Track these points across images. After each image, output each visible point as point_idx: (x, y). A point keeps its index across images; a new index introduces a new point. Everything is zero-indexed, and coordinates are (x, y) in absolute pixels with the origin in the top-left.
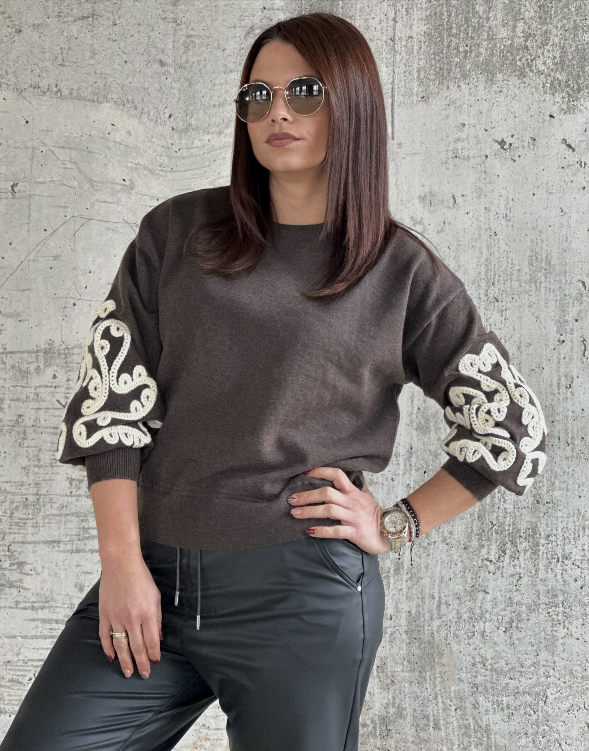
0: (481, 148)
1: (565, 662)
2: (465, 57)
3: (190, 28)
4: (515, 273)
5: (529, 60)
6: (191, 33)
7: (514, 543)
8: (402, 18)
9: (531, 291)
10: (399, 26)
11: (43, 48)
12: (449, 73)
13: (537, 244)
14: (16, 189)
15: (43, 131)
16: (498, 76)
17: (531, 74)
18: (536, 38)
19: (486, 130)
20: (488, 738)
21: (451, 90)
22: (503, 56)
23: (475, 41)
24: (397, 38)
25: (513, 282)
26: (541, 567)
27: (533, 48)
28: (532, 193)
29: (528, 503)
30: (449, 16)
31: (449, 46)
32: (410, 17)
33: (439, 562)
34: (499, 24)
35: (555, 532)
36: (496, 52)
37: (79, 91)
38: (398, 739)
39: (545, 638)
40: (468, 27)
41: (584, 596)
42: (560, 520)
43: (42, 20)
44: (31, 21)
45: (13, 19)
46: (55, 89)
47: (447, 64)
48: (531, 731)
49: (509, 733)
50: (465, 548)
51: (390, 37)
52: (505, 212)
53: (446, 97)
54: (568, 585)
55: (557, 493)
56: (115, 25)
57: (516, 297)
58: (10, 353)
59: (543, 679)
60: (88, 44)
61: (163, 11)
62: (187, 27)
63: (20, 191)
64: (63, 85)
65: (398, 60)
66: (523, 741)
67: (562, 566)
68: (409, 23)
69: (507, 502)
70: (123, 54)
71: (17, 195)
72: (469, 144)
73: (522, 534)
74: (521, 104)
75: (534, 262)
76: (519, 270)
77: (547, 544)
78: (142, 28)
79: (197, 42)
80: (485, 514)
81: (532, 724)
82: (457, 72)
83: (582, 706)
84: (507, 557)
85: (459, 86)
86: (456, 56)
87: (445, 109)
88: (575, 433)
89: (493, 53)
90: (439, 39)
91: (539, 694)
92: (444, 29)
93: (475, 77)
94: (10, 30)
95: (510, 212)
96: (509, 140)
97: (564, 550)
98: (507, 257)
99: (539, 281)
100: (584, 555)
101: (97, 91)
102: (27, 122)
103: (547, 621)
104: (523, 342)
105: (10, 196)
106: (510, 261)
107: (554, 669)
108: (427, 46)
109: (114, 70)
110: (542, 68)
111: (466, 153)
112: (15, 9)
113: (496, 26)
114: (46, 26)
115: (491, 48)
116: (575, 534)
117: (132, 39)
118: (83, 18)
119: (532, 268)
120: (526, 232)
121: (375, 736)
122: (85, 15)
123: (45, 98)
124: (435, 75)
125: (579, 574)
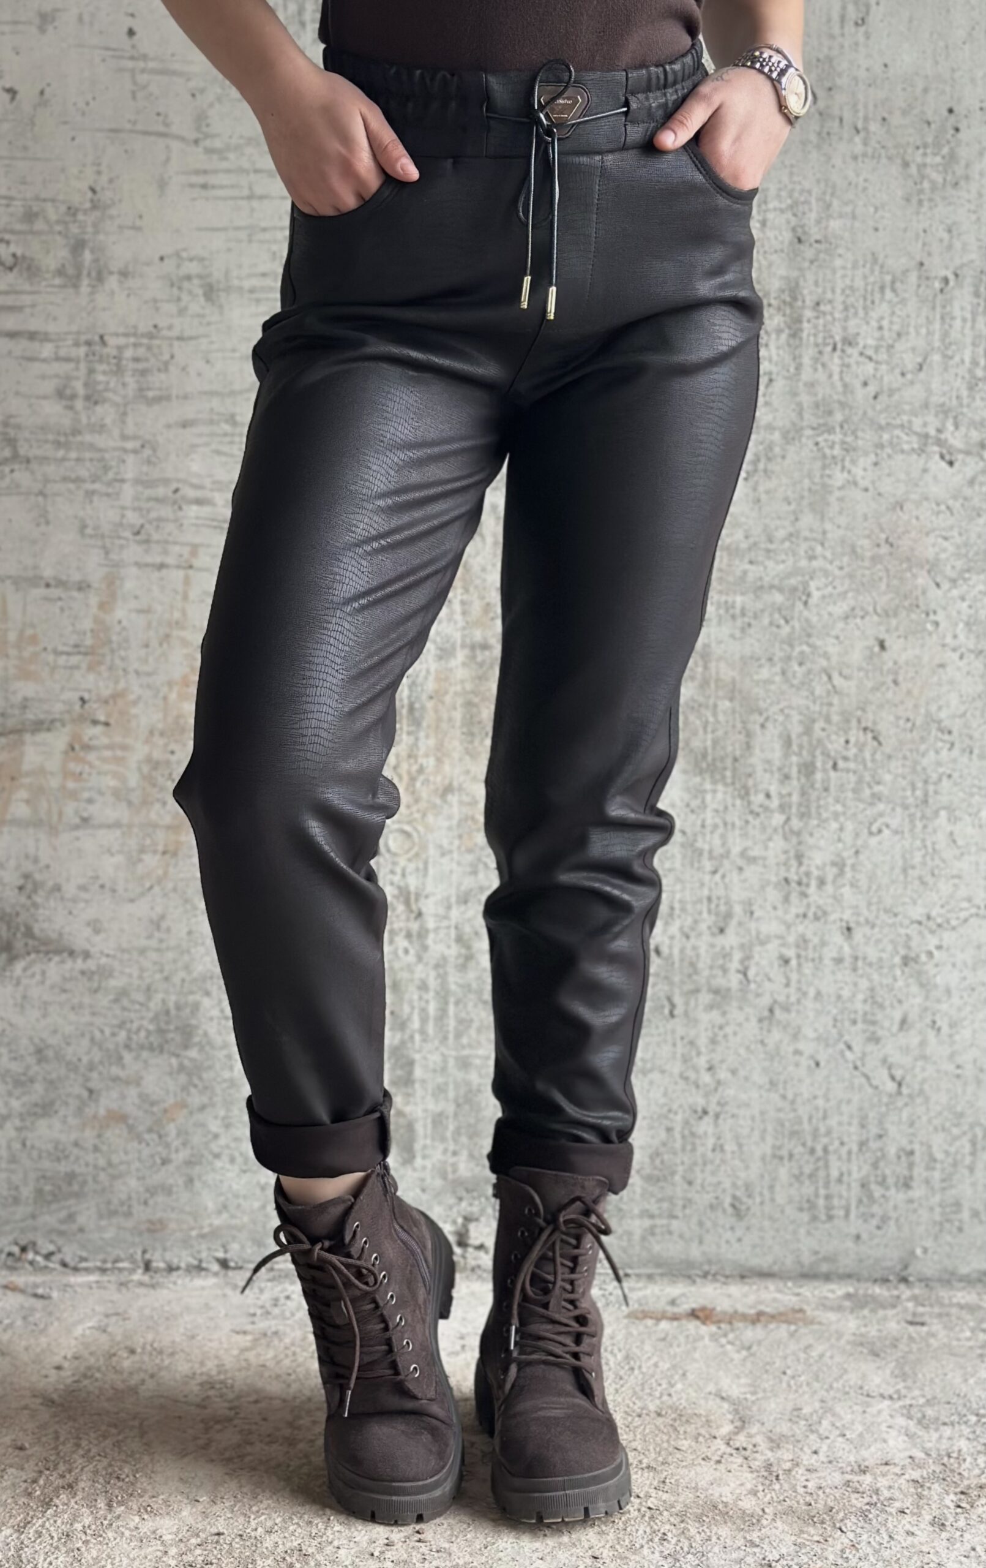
1: (841, 532)
20: (706, 668)
26: (806, 361)
29: (781, 242)
35: (829, 295)
39: (810, 490)
41: (881, 412)
42: (840, 273)
48: (779, 654)
49: (742, 658)
54: (852, 392)
55: (835, 225)
59: (803, 563)
66: (765, 673)
67: (841, 358)
73: (773, 302)
77: (817, 318)
81: (782, 642)
83: (871, 609)
88: (871, 107)
91: (794, 589)
97: (845, 329)
100: (882, 338)
103: (814, 459)
107: (822, 544)
116: (865, 299)
125: (872, 371)
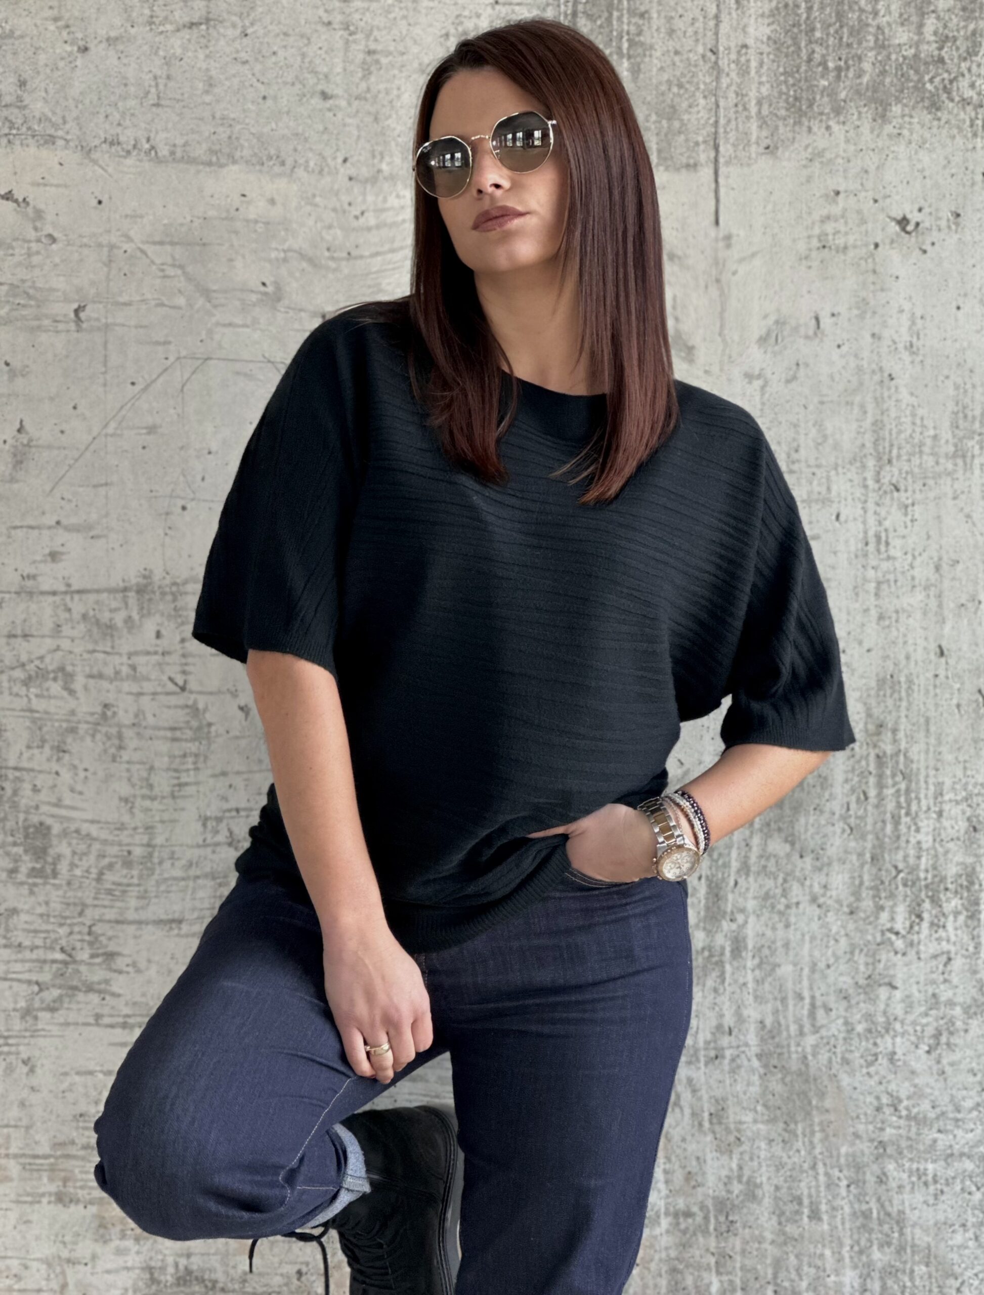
0: (867, 232)
2: (838, 77)
3: (372, 38)
4: (929, 442)
5: (947, 82)
6: (373, 46)
7: (935, 901)
8: (730, 14)
9: (955, 471)
10: (724, 28)
11: (126, 78)
12: (810, 106)
13: (966, 391)
14: (82, 315)
15: (127, 216)
16: (894, 109)
17: (951, 105)
18: (958, 43)
19: (876, 201)
21: (815, 134)
22: (902, 75)
23: (853, 52)
24: (721, 49)
25: (925, 457)
27: (952, 60)
28: (954, 305)
29: (958, 831)
30: (810, 9)
31: (810, 60)
32: (743, 13)
33: (807, 938)
34: (895, 22)
36: (891, 68)
37: (188, 148)
38: (748, 1237)
40: (841, 27)
43: (122, 30)
44: (102, 33)
45: (72, 29)
46: (147, 146)
47: (808, 90)
50: (852, 913)
51: (709, 46)
52: (909, 339)
53: (807, 147)
56: (246, 35)
57: (931, 482)
58: (79, 592)
60: (200, 69)
61: (326, 11)
62: (368, 37)
63: (89, 319)
64: (160, 139)
65: (724, 85)
68: (742, 24)
69: (923, 830)
70: (259, 85)
71: (84, 325)
72: (846, 223)
73: (950, 886)
74: (934, 156)
75: (961, 422)
76: (935, 437)
78: (291, 39)
79: (384, 61)
80: (883, 852)
82: (824, 103)
84: (925, 925)
85: (828, 128)
86: (823, 77)
87: (805, 166)
89: (885, 71)
90: (792, 49)
92: (801, 31)
93: (854, 111)
94: (68, 48)
95: (918, 338)
96: (914, 217)
98: (914, 415)
99: (969, 454)
101: (217, 147)
102: (100, 202)
104: (945, 558)
105: (72, 326)
106: (918, 422)
108: (774, 61)
109: (244, 111)
110: (969, 93)
111: (840, 241)
112: (77, 14)
113: (889, 24)
114: (129, 40)
115: (880, 62)
117: (274, 59)
118: (192, 25)
119: (957, 432)
120: (946, 372)
121: (706, 1232)
122: (195, 21)
123: (129, 161)
124: (787, 110)
